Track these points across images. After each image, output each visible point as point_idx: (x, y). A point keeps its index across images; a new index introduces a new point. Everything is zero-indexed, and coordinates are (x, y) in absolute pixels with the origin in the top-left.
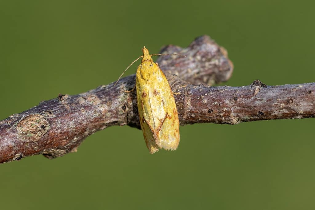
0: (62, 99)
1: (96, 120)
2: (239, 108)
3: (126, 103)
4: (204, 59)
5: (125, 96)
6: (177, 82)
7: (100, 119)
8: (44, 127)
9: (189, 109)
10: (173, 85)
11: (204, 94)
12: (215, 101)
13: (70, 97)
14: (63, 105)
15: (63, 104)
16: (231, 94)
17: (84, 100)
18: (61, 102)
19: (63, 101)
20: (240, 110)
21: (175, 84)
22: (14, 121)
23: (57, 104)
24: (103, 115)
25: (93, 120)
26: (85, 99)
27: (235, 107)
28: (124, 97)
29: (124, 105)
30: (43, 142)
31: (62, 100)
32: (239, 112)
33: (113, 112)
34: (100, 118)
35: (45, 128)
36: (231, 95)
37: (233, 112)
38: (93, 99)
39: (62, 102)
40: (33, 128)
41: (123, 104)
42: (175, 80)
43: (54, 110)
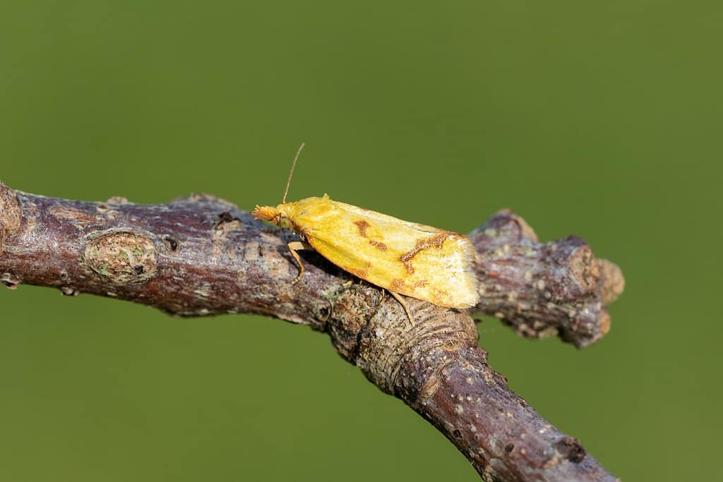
0: (221, 225)
1: (260, 304)
2: (505, 469)
3: (333, 306)
4: (548, 295)
5: (337, 293)
6: (443, 330)
7: (268, 305)
8: (142, 270)
9: (426, 402)
10: (431, 334)
11: (468, 395)
12: (476, 424)
13: (239, 230)
14: (212, 241)
15: (214, 239)
16: (510, 432)
17: (258, 255)
18: (213, 231)
19: (219, 232)
20: (506, 472)
21: (436, 332)
22: (95, 226)
23: (205, 231)
24: (279, 302)
25: (253, 301)
26: (261, 255)
27: (500, 461)
28: (335, 294)
29: (328, 308)
30: (128, 292)
31: (219, 227)
32: (502, 474)
33: (300, 306)
34: (270, 304)
35: (142, 275)
36: (507, 433)
37: (492, 467)
38: (277, 262)
39: (215, 233)
40: (118, 262)
41: (325, 304)
42: (443, 324)
43: (185, 244)
